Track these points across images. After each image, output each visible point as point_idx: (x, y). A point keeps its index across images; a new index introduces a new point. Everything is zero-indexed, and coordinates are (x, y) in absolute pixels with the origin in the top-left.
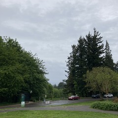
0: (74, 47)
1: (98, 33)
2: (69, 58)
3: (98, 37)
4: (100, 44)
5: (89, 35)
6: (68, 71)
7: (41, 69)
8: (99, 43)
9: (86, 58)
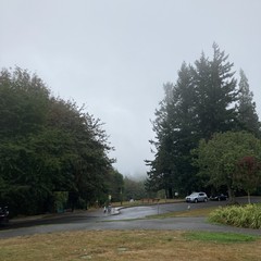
0: (167, 87)
1: (223, 54)
2: (158, 113)
3: (223, 64)
4: (229, 80)
5: (203, 59)
6: (157, 141)
7: (97, 138)
8: (224, 77)
9: (196, 112)
